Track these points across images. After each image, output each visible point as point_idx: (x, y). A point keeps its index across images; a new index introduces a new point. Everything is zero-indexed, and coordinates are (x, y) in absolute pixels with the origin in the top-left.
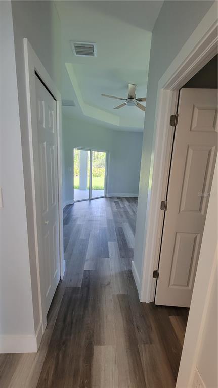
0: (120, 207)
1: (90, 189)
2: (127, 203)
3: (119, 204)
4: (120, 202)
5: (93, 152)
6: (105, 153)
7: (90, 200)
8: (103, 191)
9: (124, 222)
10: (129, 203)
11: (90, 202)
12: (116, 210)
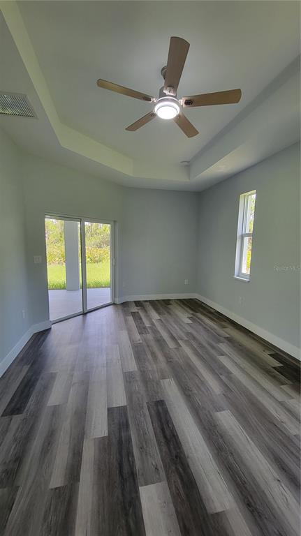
0: (145, 328)
1: (84, 287)
2: (155, 315)
3: (141, 319)
4: (142, 314)
5: (86, 223)
6: (109, 225)
7: (84, 314)
8: (109, 291)
9: (164, 378)
10: (159, 314)
11: (84, 321)
12: (138, 337)
